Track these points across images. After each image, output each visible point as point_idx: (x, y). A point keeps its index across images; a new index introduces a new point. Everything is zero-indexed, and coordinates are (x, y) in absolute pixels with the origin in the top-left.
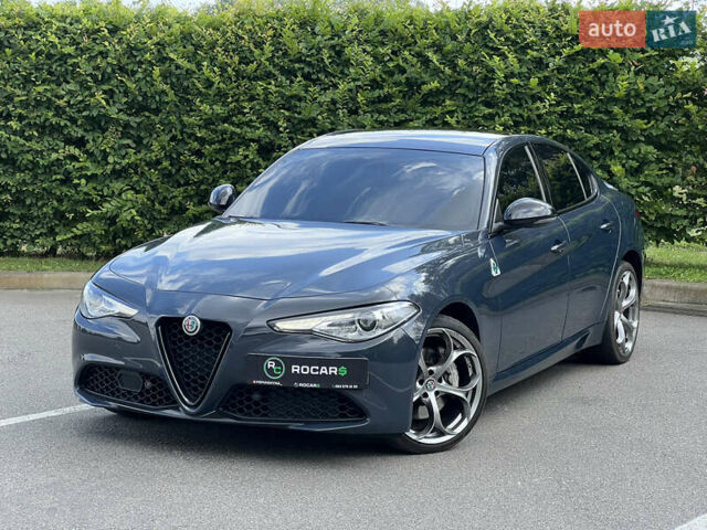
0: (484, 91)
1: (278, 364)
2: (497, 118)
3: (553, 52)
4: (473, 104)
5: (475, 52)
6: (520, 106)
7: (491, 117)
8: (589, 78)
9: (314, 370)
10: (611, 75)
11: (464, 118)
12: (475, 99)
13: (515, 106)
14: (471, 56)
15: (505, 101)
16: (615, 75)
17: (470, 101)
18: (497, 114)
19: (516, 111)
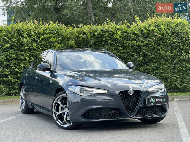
0: (20, 48)
1: (153, 100)
2: (24, 55)
3: (38, 38)
4: (17, 51)
5: (17, 37)
6: (30, 52)
7: (22, 55)
8: (47, 44)
9: (160, 100)
10: (52, 43)
11: (15, 55)
12: (18, 50)
13: (29, 52)
14: (16, 38)
15: (27, 50)
16: (53, 44)
17: (16, 50)
18: (24, 54)
19: (29, 53)
